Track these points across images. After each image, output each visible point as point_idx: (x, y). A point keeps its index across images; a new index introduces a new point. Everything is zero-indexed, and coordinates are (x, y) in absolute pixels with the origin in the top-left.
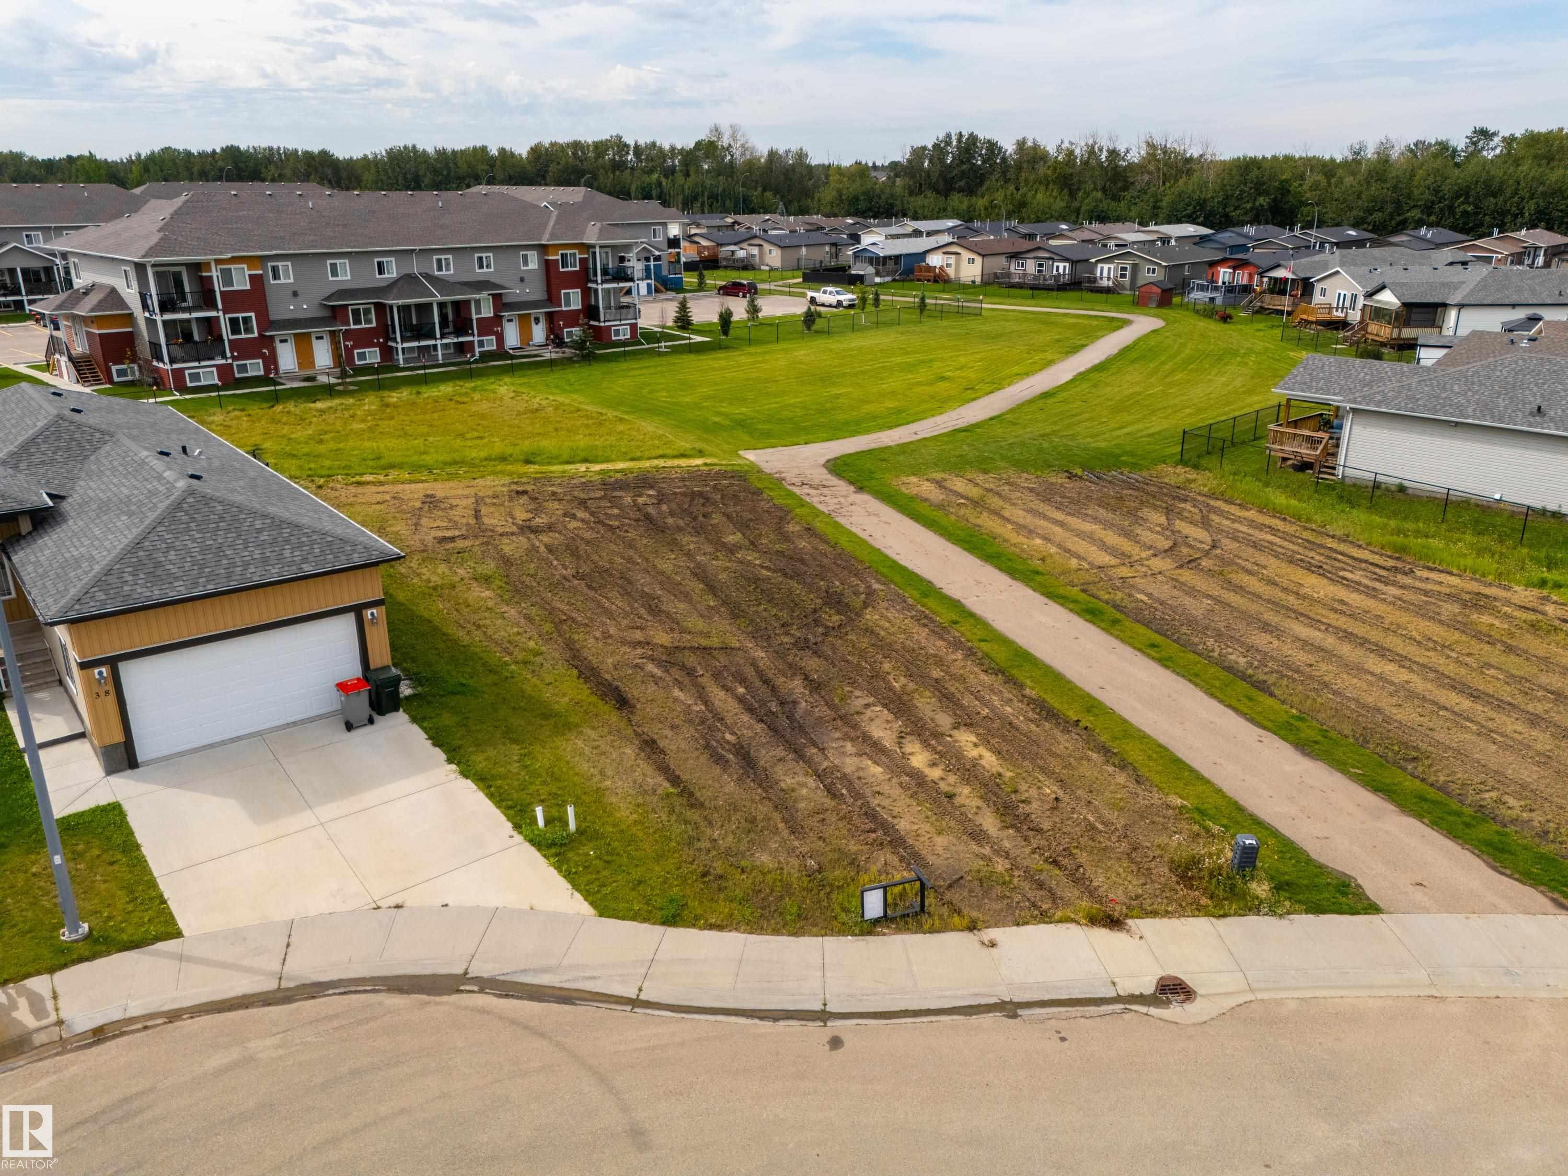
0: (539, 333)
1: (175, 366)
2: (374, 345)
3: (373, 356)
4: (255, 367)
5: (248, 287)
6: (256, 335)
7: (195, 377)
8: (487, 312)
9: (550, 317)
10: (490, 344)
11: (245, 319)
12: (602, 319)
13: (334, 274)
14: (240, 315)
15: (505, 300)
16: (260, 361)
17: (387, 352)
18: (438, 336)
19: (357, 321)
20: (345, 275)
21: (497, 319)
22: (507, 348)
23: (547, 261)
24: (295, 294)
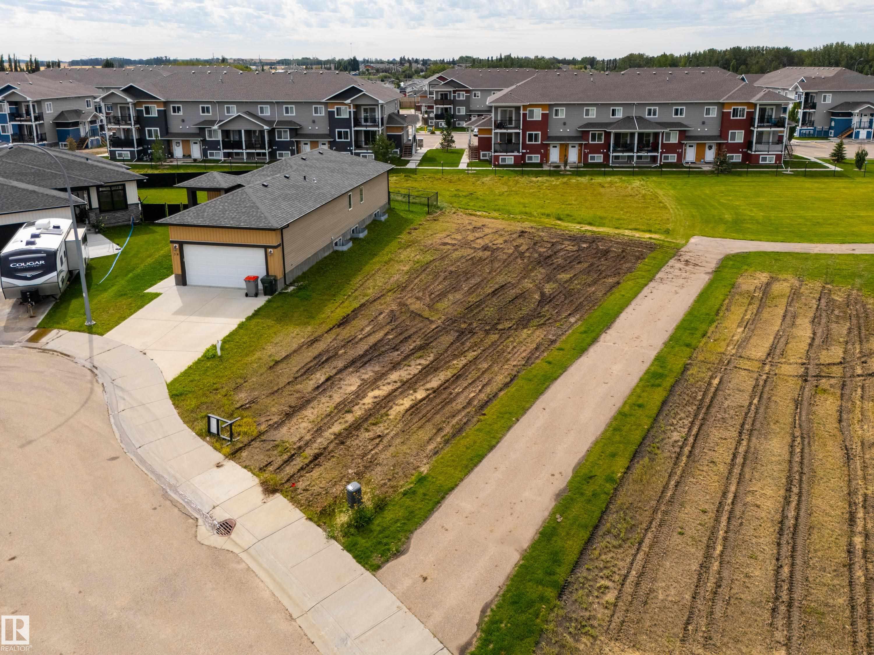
0: (710, 155)
1: (496, 154)
2: (600, 153)
3: (599, 158)
4: (536, 158)
5: (540, 119)
6: (540, 142)
7: (504, 160)
8: (674, 139)
9: (719, 145)
10: (673, 158)
11: (536, 135)
12: (754, 149)
13: (587, 114)
14: (534, 133)
15: (687, 134)
16: (539, 155)
17: (606, 157)
18: (635, 151)
19: (593, 139)
20: (593, 114)
21: (680, 145)
22: (684, 162)
23: (723, 112)
24: (565, 124)
